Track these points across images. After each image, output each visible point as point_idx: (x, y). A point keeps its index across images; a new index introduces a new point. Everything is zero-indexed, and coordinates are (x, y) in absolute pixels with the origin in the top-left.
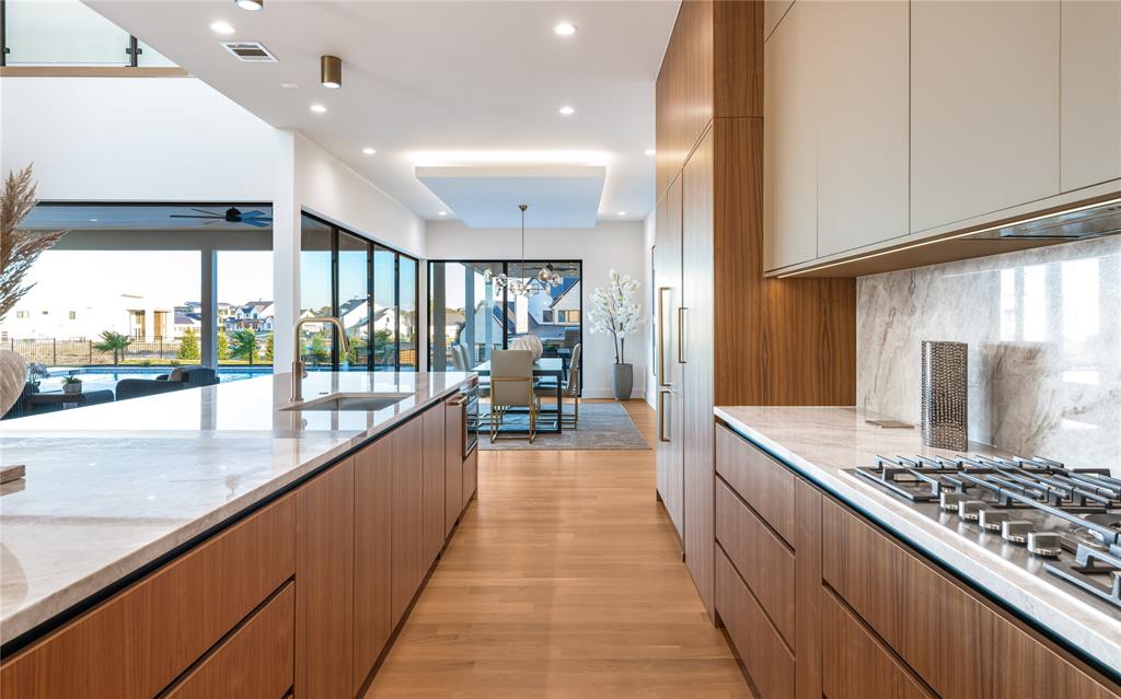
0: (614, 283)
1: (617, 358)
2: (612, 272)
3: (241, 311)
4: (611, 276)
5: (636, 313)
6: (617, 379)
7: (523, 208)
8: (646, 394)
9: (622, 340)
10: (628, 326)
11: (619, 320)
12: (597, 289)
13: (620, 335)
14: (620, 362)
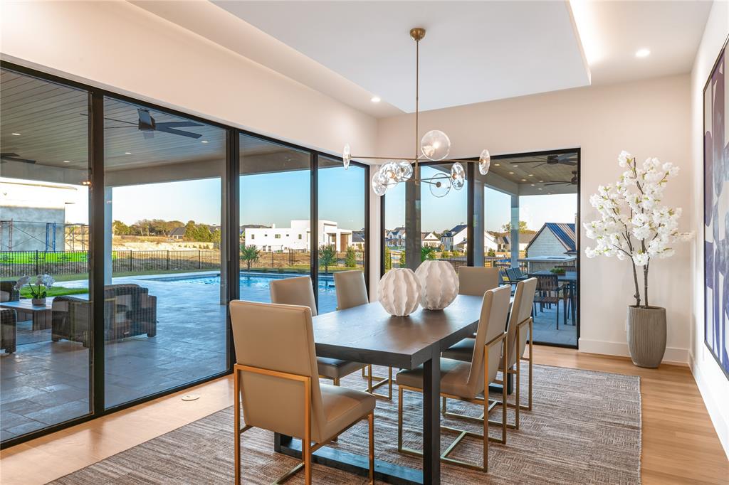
0: (628, 174)
1: (637, 296)
2: (624, 155)
3: (392, 234)
4: (622, 163)
5: (671, 224)
6: (634, 331)
7: (418, 34)
8: (692, 361)
9: (646, 268)
10: (654, 246)
11: (637, 234)
12: (601, 189)
13: (640, 260)
14: (642, 303)
